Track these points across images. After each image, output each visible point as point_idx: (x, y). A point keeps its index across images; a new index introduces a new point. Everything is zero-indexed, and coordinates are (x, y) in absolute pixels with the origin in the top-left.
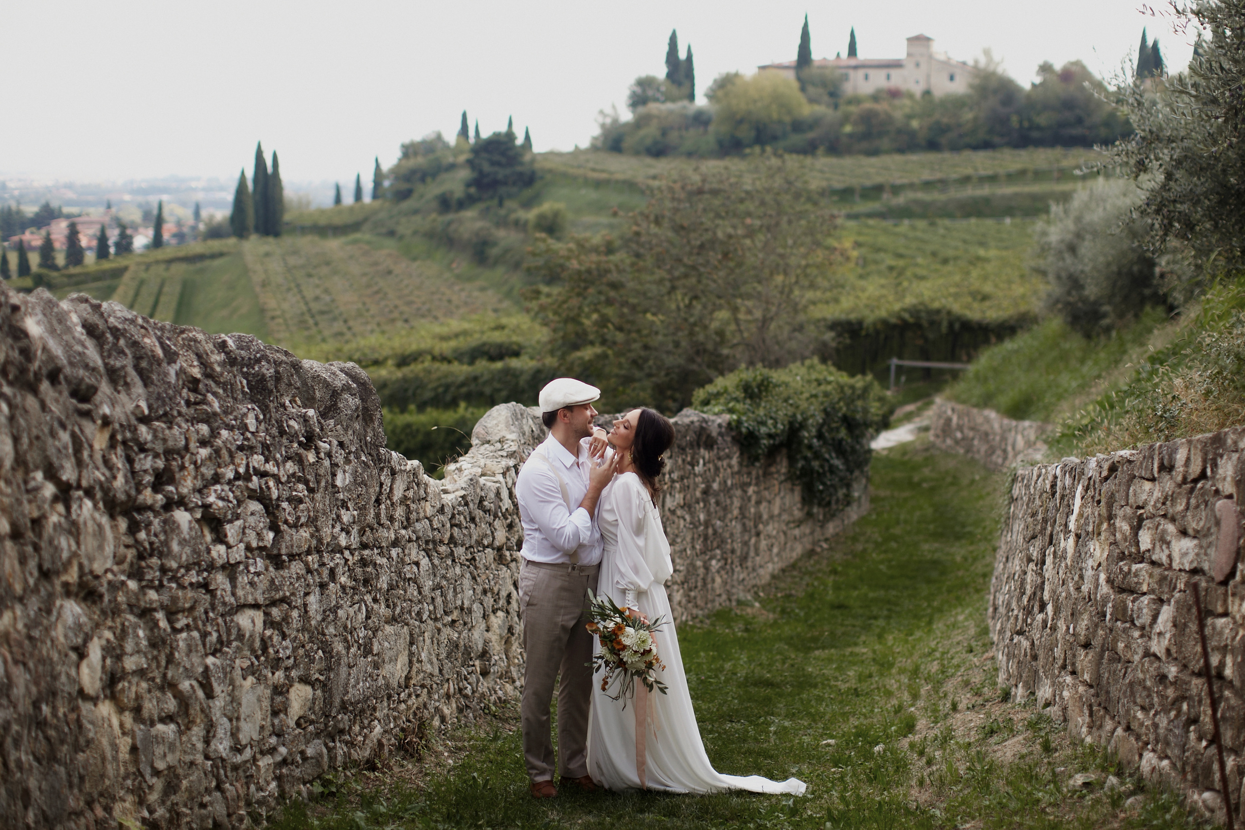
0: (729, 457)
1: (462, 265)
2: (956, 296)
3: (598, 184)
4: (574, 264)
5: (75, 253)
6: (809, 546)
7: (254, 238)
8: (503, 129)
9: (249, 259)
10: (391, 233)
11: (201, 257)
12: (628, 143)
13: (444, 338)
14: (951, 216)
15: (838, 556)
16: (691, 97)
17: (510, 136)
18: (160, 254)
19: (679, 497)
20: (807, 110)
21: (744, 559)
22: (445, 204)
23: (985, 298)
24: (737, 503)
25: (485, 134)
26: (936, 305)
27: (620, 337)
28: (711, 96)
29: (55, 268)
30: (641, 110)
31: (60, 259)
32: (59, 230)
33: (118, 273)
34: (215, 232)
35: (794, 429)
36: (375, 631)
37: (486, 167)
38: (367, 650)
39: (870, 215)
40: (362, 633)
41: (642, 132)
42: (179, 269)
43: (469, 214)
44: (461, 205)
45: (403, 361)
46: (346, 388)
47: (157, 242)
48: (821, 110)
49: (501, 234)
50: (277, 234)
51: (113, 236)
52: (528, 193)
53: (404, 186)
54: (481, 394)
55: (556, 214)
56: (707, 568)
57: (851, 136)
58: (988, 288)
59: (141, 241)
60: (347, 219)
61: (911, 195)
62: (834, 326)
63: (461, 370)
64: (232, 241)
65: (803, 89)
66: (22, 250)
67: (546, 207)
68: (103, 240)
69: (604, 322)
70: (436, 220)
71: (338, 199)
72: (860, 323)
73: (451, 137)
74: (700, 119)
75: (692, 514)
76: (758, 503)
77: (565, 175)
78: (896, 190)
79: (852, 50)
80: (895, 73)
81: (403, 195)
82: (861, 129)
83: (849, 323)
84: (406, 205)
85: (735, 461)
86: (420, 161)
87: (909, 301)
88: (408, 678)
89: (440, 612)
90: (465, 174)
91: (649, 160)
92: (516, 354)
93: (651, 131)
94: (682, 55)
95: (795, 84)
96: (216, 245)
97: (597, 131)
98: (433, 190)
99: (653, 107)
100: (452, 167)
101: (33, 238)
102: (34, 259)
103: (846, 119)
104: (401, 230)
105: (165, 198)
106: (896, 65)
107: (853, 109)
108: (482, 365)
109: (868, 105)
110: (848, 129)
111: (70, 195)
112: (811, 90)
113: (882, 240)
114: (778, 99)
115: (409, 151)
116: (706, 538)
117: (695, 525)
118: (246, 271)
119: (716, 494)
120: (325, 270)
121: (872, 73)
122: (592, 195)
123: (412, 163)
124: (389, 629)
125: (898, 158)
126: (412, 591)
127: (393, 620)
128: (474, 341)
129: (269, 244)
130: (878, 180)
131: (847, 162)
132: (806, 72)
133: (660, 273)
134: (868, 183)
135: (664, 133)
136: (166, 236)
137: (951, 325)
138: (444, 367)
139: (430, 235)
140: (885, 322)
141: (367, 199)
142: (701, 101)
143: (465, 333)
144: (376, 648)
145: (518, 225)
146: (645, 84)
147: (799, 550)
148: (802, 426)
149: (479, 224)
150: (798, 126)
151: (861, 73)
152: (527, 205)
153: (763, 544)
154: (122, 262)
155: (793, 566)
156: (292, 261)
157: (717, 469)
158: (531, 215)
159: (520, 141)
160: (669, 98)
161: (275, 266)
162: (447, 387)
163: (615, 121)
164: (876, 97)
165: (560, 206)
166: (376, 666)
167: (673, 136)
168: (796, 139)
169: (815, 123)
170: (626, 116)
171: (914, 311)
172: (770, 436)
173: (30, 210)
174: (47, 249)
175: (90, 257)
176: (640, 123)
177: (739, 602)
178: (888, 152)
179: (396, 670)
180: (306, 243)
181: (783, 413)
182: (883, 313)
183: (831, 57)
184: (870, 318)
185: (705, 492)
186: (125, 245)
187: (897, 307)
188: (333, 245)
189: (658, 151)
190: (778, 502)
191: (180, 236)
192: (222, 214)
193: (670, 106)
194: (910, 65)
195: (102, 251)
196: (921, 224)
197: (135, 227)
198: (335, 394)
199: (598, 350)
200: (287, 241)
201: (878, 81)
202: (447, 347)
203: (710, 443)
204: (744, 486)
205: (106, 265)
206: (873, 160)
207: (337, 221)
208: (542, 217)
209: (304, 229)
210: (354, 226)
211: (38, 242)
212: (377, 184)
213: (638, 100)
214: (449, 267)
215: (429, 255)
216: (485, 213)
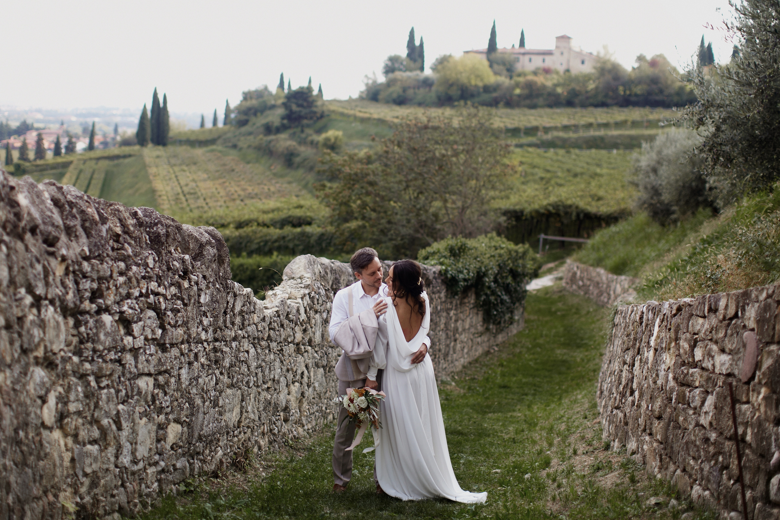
0: (439, 292)
1: (278, 167)
2: (582, 197)
3: (361, 120)
4: (347, 170)
5: (40, 152)
6: (486, 349)
7: (150, 145)
8: (306, 85)
9: (148, 160)
10: (235, 146)
11: (117, 157)
12: (381, 96)
13: (265, 212)
14: (580, 147)
15: (504, 355)
16: (422, 69)
17: (309, 89)
18: (92, 154)
20: (491, 79)
21: (446, 355)
22: (268, 129)
23: (599, 199)
24: (443, 321)
25: (294, 88)
26: (569, 202)
27: (374, 215)
28: (434, 69)
29: (28, 160)
30: (391, 75)
31: (31, 155)
32: (31, 138)
33: (66, 165)
34: (126, 143)
35: (480, 276)
36: (221, 392)
37: (294, 108)
38: (215, 404)
39: (530, 145)
40: (213, 393)
41: (391, 90)
42: (104, 164)
43: (283, 136)
44: (278, 130)
45: (240, 225)
46: (209, 243)
47: (91, 147)
48: (504, 80)
49: (302, 149)
50: (164, 144)
51: (64, 142)
52: (320, 124)
53: (244, 118)
54: (287, 248)
55: (336, 138)
57: (519, 96)
58: (601, 193)
59: (81, 145)
60: (209, 137)
61: (555, 134)
62: (506, 213)
63: (275, 232)
64: (137, 147)
65: (491, 66)
66: (8, 148)
67: (331, 133)
68: (57, 144)
69: (364, 205)
70: (262, 139)
71: (202, 125)
72: (522, 212)
73: (273, 89)
74: (427, 83)
76: (456, 321)
77: (342, 114)
78: (547, 130)
79: (522, 44)
80: (547, 58)
81: (242, 123)
82: (526, 92)
83: (515, 212)
84: (244, 129)
85: (443, 295)
86: (254, 102)
87: (553, 199)
88: (239, 422)
89: (260, 382)
90: (281, 111)
91: (394, 107)
92: (309, 224)
93: (396, 89)
94: (417, 43)
95: (486, 63)
96: (127, 150)
97: (363, 88)
98: (261, 121)
99: (398, 74)
100: (273, 107)
101: (15, 142)
102: (15, 155)
103: (517, 85)
104: (240, 144)
105: (97, 120)
106: (549, 53)
107: (521, 79)
108: (288, 230)
109: (531, 78)
110: (518, 91)
111: (39, 116)
112: (496, 66)
113: (537, 161)
114: (475, 72)
115: (247, 96)
118: (145, 166)
120: (193, 168)
121: (534, 57)
122: (359, 127)
123: (249, 103)
124: (229, 391)
125: (548, 111)
126: (244, 368)
127: (232, 386)
128: (283, 215)
129: (160, 151)
130: (535, 124)
131: (517, 112)
132: (493, 56)
133: (400, 177)
134: (529, 125)
135: (404, 90)
136: (96, 143)
137: (578, 215)
138: (265, 230)
139: (258, 148)
140: (537, 212)
141: (220, 124)
142: (428, 72)
143: (278, 209)
144: (221, 403)
145: (313, 144)
146: (393, 60)
147: (480, 350)
148: (485, 274)
149: (289, 143)
150: (487, 89)
151: (527, 58)
152: (319, 131)
153: (459, 346)
154: (69, 158)
155: (476, 361)
156: (173, 161)
158: (321, 138)
159: (315, 92)
160: (408, 69)
161: (163, 164)
162: (266, 242)
163: (375, 82)
164: (535, 72)
165: (340, 133)
166: (221, 414)
167: (410, 92)
168: (486, 97)
169: (496, 88)
170: (382, 79)
171: (556, 206)
172: (465, 280)
173: (14, 124)
174: (23, 149)
175: (49, 155)
176: (389, 84)
178: (542, 107)
179: (232, 417)
180: (183, 150)
181: (474, 266)
182: (536, 206)
183: (509, 47)
184: (528, 209)
186: (70, 148)
187: (545, 202)
188: (199, 152)
189: (401, 101)
190: (468, 321)
191: (105, 144)
192: (131, 131)
193: (408, 74)
194: (557, 53)
195: (57, 152)
196: (561, 152)
197: (78, 138)
198: (202, 246)
199: (360, 223)
200: (171, 149)
201: (537, 62)
202: (266, 218)
204: (448, 310)
205: (59, 160)
206: (533, 112)
207: (202, 138)
208: (327, 139)
209: (181, 142)
210: (212, 142)
211: (18, 144)
212: (227, 115)
213: (389, 70)
214: (269, 168)
215: (257, 161)
216: (293, 136)
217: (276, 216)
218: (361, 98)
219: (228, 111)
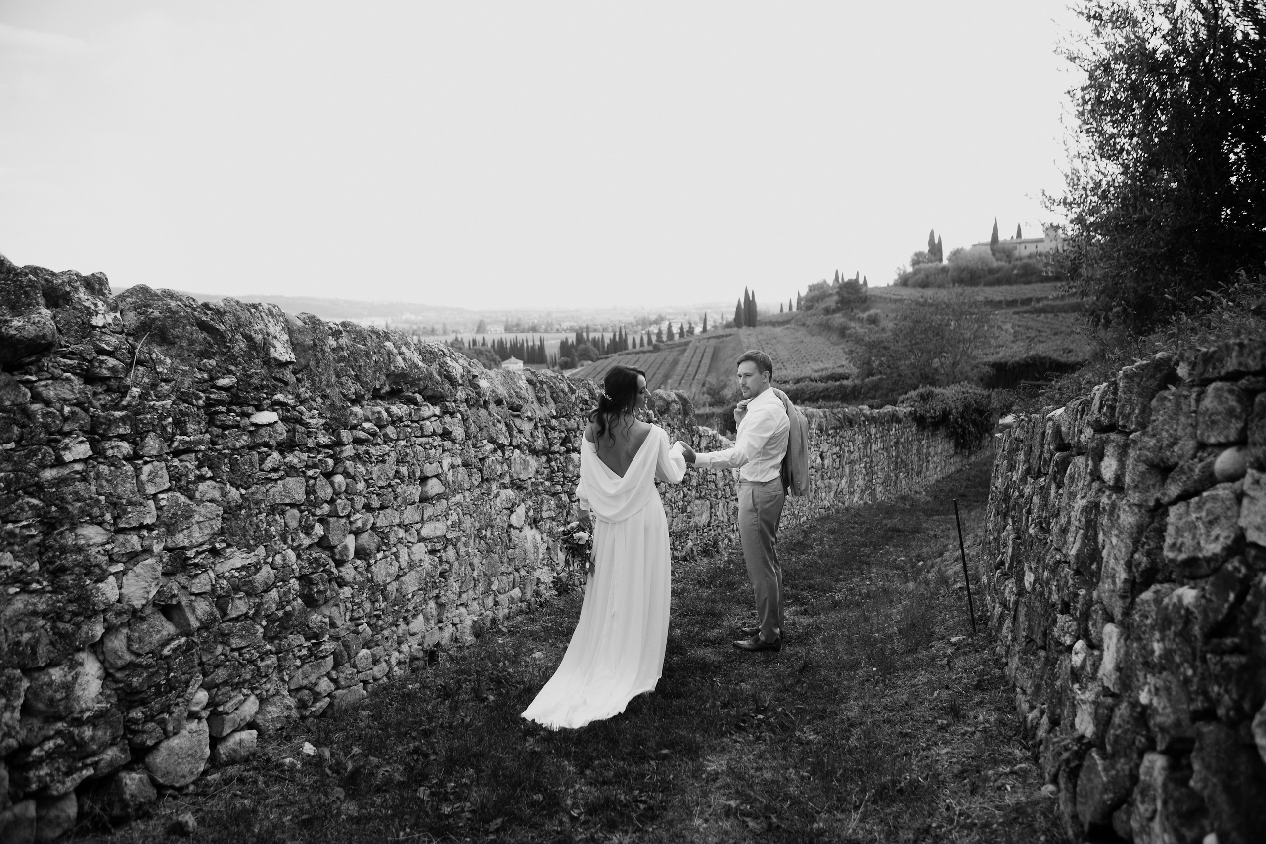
0: (911, 427)
1: (835, 338)
2: (1055, 350)
3: (896, 301)
4: (867, 339)
5: (670, 335)
6: (959, 467)
7: (744, 328)
8: (854, 277)
9: (742, 336)
10: (804, 325)
11: (723, 336)
12: (910, 282)
13: (816, 371)
14: (1066, 312)
15: (973, 473)
16: (941, 260)
17: (857, 280)
18: (705, 335)
19: (880, 445)
20: (995, 264)
21: (919, 473)
22: (827, 311)
23: (1070, 351)
24: (915, 448)
25: (846, 280)
26: (1044, 355)
27: (888, 371)
28: (949, 259)
29: (663, 342)
30: (917, 267)
31: (664, 338)
32: (664, 327)
33: (687, 344)
34: (729, 326)
35: (946, 414)
36: (689, 502)
37: (845, 295)
38: (684, 510)
39: (1025, 312)
40: (681, 503)
41: (918, 277)
42: (713, 342)
43: (838, 315)
44: (835, 311)
45: (798, 381)
47: (705, 330)
48: (1002, 263)
49: (852, 324)
50: (754, 326)
51: (686, 328)
52: (865, 305)
53: (809, 304)
54: (830, 396)
55: (876, 315)
56: (897, 476)
57: (1017, 275)
58: (1071, 347)
59: (698, 330)
60: (785, 319)
61: (1046, 302)
62: (994, 365)
63: (821, 385)
64: (735, 329)
65: (994, 254)
66: (649, 334)
67: (872, 312)
68: (682, 329)
69: (881, 365)
70: (823, 318)
71: (782, 310)
72: (1006, 363)
73: (831, 282)
74: (944, 270)
75: (888, 453)
76: (928, 448)
77: (881, 297)
78: (1038, 300)
79: (1019, 234)
80: (1039, 245)
81: (809, 308)
82: (1022, 272)
83: (1001, 364)
84: (809, 312)
85: (914, 429)
86: (817, 292)
87: (1032, 353)
88: (709, 523)
89: (728, 495)
90: (836, 298)
91: (920, 290)
92: (847, 378)
93: (922, 276)
94: (936, 241)
95: (990, 252)
96: (728, 331)
97: (896, 277)
98: (822, 305)
99: (922, 265)
100: (831, 295)
101: (654, 329)
102: (654, 338)
103: (1014, 267)
104: (808, 323)
105: (709, 311)
106: (1041, 241)
107: (1018, 262)
108: (830, 383)
109: (1025, 261)
110: (1015, 272)
111: (671, 311)
112: (998, 255)
113: (1031, 324)
114: (982, 260)
115: (812, 288)
116: (896, 463)
117: (889, 457)
118: (740, 342)
119: (902, 444)
120: (774, 341)
121: (1028, 245)
122: (893, 306)
123: (813, 294)
124: (697, 502)
125: (1040, 285)
126: (712, 486)
127: (700, 498)
128: (829, 372)
129: (751, 330)
130: (1029, 295)
131: (1014, 288)
132: (995, 246)
133: (907, 342)
134: (1024, 297)
135: (927, 277)
136: (708, 328)
137: (1051, 364)
138: (814, 384)
139: (820, 325)
140: (1018, 363)
141: (794, 309)
142: (945, 262)
143: (827, 369)
144: (689, 510)
145: (860, 320)
146: (919, 255)
147: (953, 469)
148: (950, 413)
149: (842, 320)
150: (991, 271)
151: (1023, 246)
152: (864, 311)
153: (931, 466)
154: (689, 339)
155: (949, 476)
156: (760, 337)
157: (903, 433)
158: (865, 316)
159: (862, 282)
160: (930, 261)
161: (753, 340)
162: (815, 393)
163: (905, 272)
164: (1030, 257)
165: (879, 311)
166: (689, 517)
167: (932, 279)
168: (990, 278)
169: (999, 270)
170: (910, 270)
171: (1033, 358)
172: (932, 417)
173: (653, 318)
174: (659, 334)
175: (677, 337)
176: (915, 273)
177: (916, 492)
178: (1036, 282)
179: (704, 519)
180: (767, 330)
181: (939, 407)
182: (1017, 359)
183: (1009, 239)
184: (1011, 361)
185: (897, 443)
186: (691, 331)
187: (1025, 356)
188: (778, 330)
189: (924, 285)
190: (940, 447)
191: (715, 327)
192: (731, 317)
193: (930, 264)
194: (1048, 241)
195: (682, 334)
196: (1050, 316)
197: (696, 324)
199: (879, 377)
200: (758, 329)
201: (1031, 249)
202: (817, 375)
203: (899, 421)
204: (919, 440)
205: (683, 340)
206: (1028, 287)
207: (780, 320)
208: (870, 316)
209: (766, 324)
210: (788, 322)
211: (656, 331)
212: (798, 303)
213: (915, 262)
214: (828, 339)
215: (820, 334)
216: (845, 315)
217: (824, 373)
218: (895, 285)
219: (800, 299)
